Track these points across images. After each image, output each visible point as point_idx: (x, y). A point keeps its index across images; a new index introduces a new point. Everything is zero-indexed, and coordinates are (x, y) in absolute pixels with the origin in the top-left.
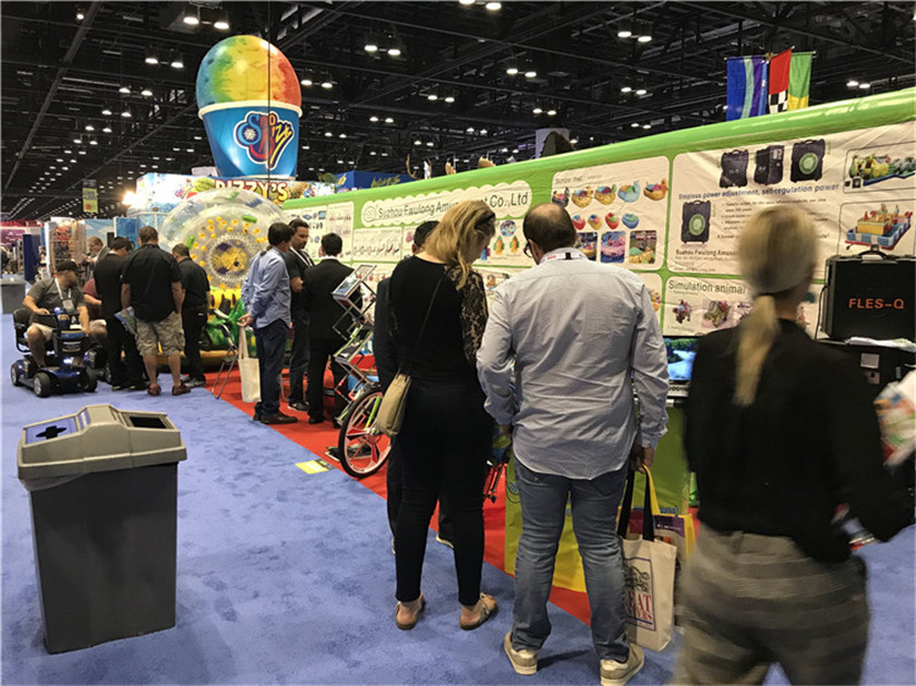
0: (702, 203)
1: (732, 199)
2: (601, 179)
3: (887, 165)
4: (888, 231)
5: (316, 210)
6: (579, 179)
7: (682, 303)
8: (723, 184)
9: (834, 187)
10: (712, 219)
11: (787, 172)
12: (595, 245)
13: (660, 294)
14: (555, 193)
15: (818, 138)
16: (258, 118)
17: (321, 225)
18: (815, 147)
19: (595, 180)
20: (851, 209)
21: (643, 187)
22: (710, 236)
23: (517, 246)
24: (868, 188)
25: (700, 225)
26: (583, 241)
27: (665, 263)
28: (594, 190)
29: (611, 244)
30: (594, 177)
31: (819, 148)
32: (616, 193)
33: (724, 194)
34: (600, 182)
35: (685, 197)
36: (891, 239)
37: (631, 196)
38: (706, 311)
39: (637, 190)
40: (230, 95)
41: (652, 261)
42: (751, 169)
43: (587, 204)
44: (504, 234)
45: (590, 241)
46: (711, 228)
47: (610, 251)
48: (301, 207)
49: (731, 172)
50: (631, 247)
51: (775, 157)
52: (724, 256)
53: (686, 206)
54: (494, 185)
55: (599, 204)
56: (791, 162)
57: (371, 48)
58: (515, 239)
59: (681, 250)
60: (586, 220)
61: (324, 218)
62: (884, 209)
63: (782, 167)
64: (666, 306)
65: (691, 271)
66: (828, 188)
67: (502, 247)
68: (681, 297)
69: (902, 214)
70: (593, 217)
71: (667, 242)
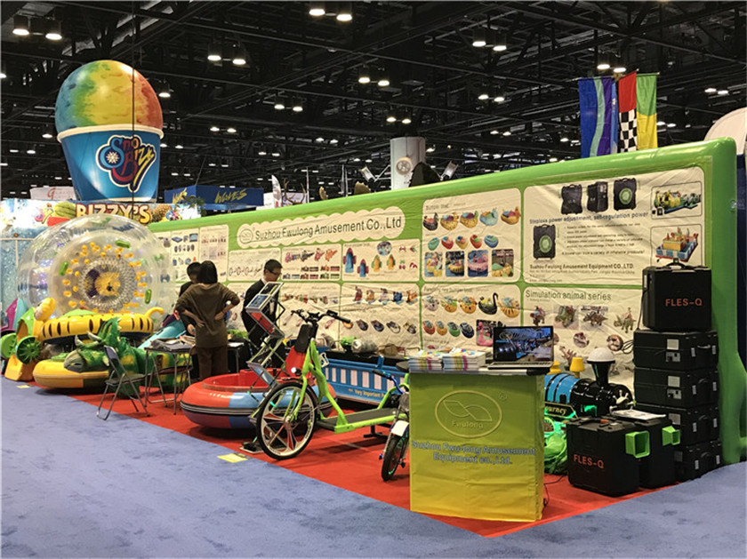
0: (548, 226)
1: (571, 224)
2: (464, 207)
3: (678, 199)
4: (684, 248)
5: (187, 232)
6: (446, 206)
7: (537, 308)
8: (564, 211)
9: (645, 215)
10: (557, 239)
11: (611, 202)
12: (463, 262)
13: (519, 302)
14: (426, 217)
15: (631, 177)
16: (121, 141)
17: (193, 247)
18: (629, 183)
19: (459, 207)
20: (658, 232)
21: (499, 214)
22: (557, 253)
23: (394, 264)
24: (667, 215)
25: (548, 244)
26: (452, 259)
27: (522, 276)
28: (460, 215)
29: (476, 261)
30: (458, 205)
31: (632, 184)
32: (479, 218)
33: (565, 220)
34: (464, 209)
35: (535, 222)
36: (686, 254)
37: (491, 220)
38: (557, 315)
39: (495, 215)
40: (93, 119)
41: (511, 274)
42: (585, 200)
43: (454, 228)
44: (381, 253)
45: (460, 258)
46: (557, 247)
47: (475, 266)
48: (171, 230)
49: (570, 202)
50: (493, 263)
51: (602, 191)
52: (568, 269)
53: (536, 229)
54: (370, 210)
55: (464, 228)
56: (613, 195)
57: (214, 58)
58: (391, 257)
59: (534, 265)
60: (454, 240)
61: (196, 241)
62: (679, 231)
63: (607, 199)
64: (525, 311)
65: (543, 283)
66: (641, 215)
67: (380, 265)
68: (536, 304)
69: (691, 235)
70: (459, 238)
71: (522, 259)
